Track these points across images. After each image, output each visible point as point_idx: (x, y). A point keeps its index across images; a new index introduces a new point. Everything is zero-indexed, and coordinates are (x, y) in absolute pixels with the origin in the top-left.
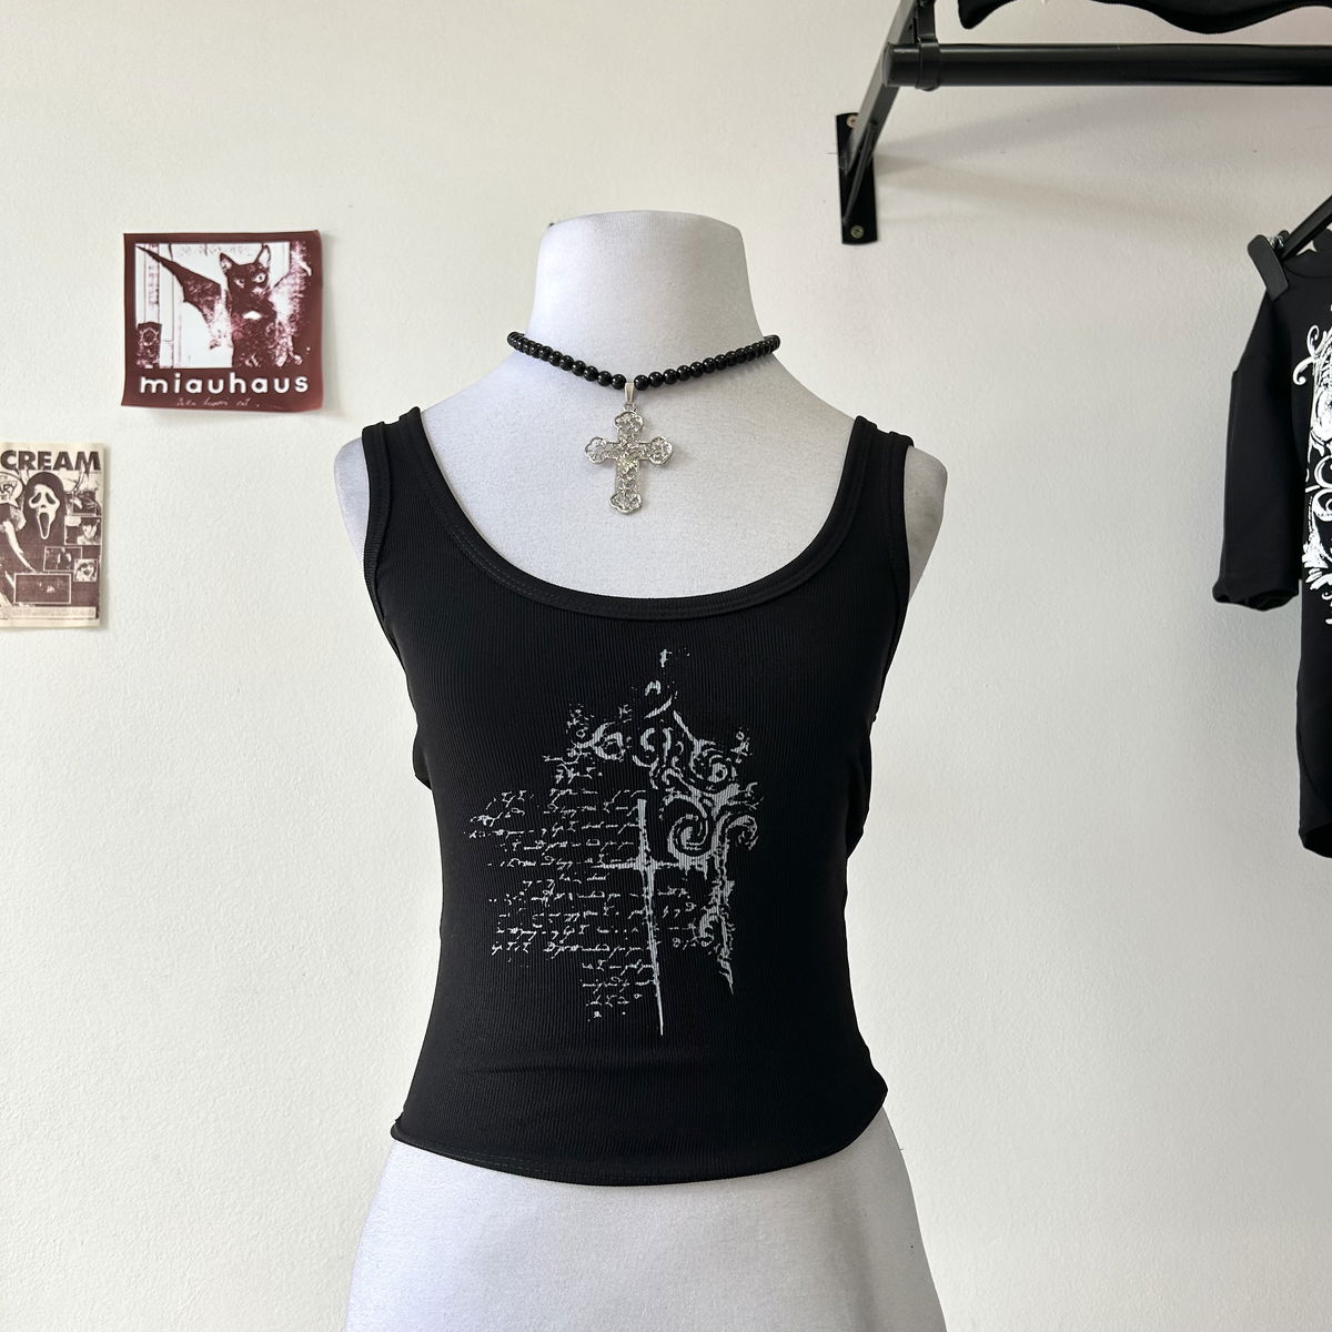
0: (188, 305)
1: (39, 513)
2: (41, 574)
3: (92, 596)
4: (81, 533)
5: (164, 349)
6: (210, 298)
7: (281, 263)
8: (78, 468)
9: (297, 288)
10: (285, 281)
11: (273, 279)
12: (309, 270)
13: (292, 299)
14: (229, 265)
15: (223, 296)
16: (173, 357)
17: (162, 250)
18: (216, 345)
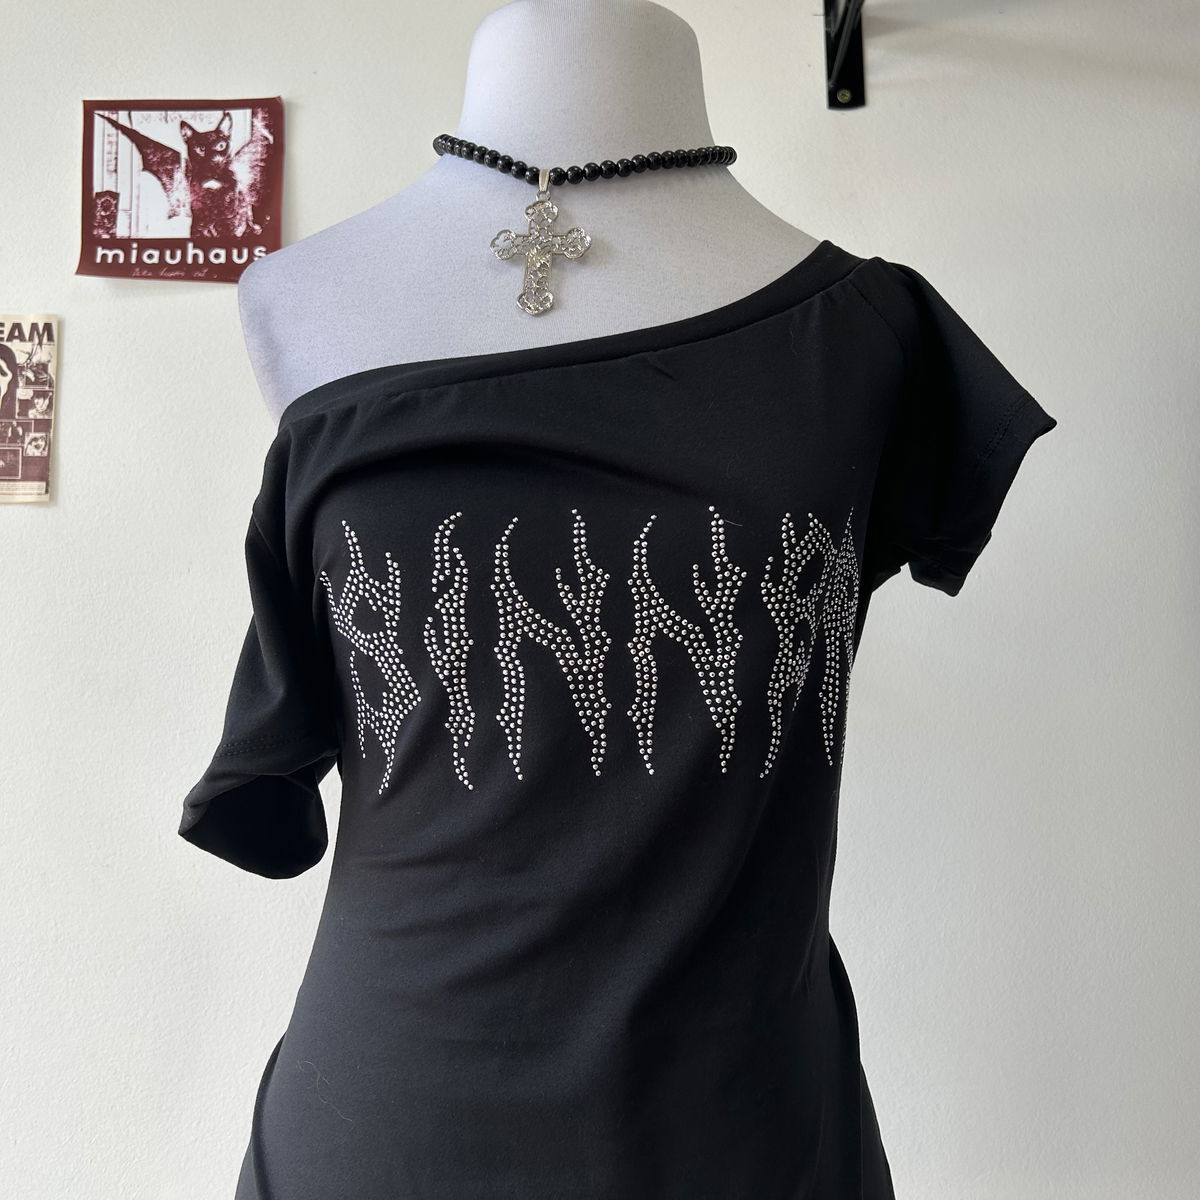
3: (42, 470)
5: (121, 219)
6: (169, 167)
7: (242, 129)
8: (31, 339)
10: (246, 149)
12: (271, 138)
13: (253, 168)
14: (189, 133)
15: (183, 164)
16: (130, 227)
17: (122, 117)
18: (174, 215)
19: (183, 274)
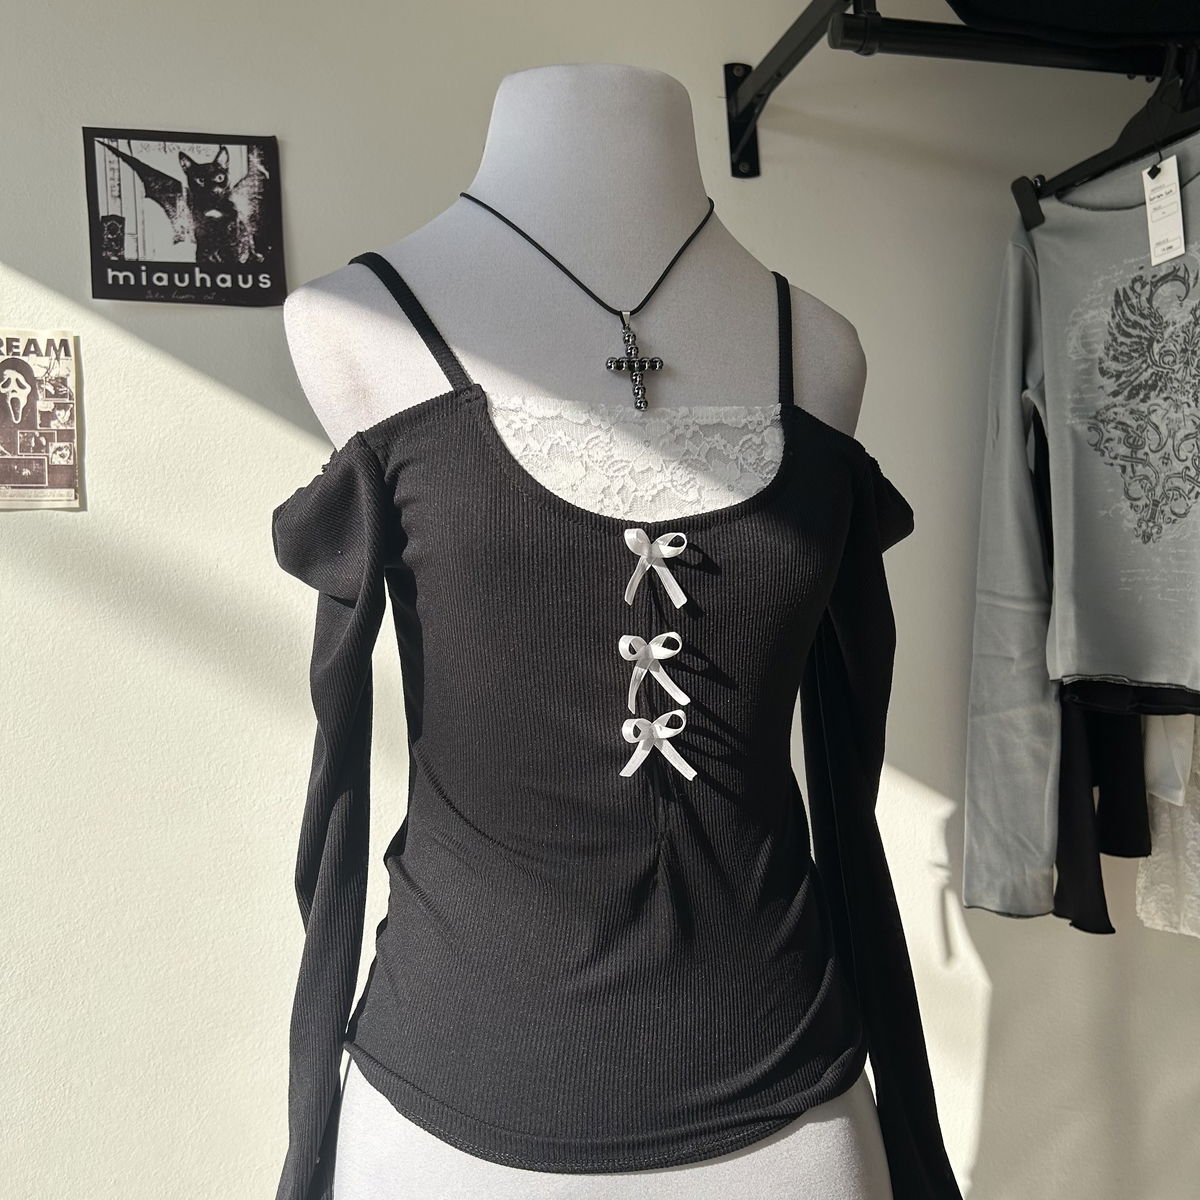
0: (149, 200)
1: (10, 398)
2: (16, 457)
3: (70, 478)
4: (55, 417)
5: (128, 242)
6: (171, 195)
7: (237, 162)
8: (48, 354)
9: (256, 190)
10: (244, 182)
11: (232, 181)
12: (267, 174)
13: (251, 200)
14: (188, 164)
15: (185, 194)
16: (137, 250)
17: (122, 145)
18: (180, 241)
19: (193, 297)
